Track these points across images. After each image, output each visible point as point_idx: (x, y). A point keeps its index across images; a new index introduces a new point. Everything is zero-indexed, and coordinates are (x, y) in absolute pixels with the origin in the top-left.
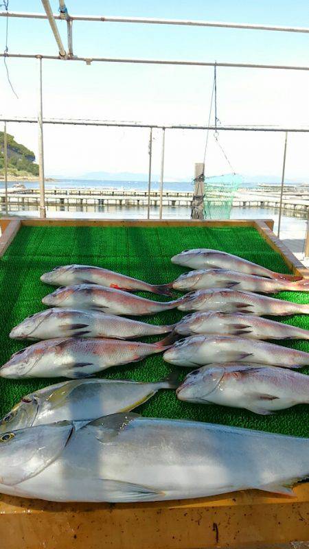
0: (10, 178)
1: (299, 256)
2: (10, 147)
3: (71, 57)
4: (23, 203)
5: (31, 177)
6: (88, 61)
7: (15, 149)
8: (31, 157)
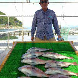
0: (16, 28)
1: (76, 47)
2: (16, 21)
3: (29, 2)
4: (19, 34)
5: (21, 28)
6: (33, 3)
7: (17, 21)
8: (21, 23)
